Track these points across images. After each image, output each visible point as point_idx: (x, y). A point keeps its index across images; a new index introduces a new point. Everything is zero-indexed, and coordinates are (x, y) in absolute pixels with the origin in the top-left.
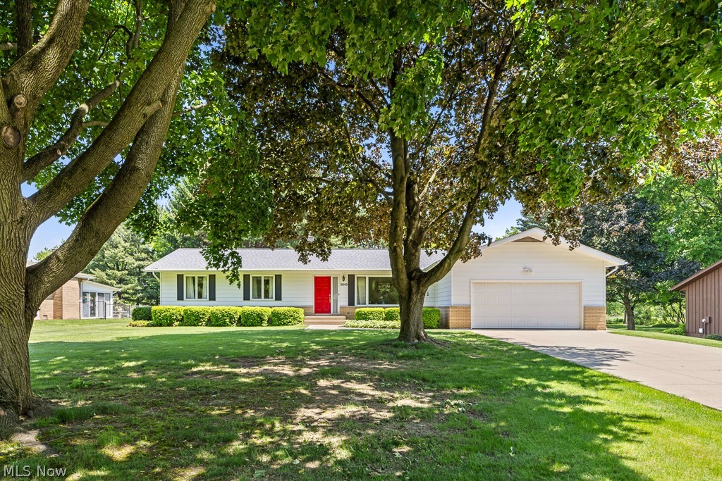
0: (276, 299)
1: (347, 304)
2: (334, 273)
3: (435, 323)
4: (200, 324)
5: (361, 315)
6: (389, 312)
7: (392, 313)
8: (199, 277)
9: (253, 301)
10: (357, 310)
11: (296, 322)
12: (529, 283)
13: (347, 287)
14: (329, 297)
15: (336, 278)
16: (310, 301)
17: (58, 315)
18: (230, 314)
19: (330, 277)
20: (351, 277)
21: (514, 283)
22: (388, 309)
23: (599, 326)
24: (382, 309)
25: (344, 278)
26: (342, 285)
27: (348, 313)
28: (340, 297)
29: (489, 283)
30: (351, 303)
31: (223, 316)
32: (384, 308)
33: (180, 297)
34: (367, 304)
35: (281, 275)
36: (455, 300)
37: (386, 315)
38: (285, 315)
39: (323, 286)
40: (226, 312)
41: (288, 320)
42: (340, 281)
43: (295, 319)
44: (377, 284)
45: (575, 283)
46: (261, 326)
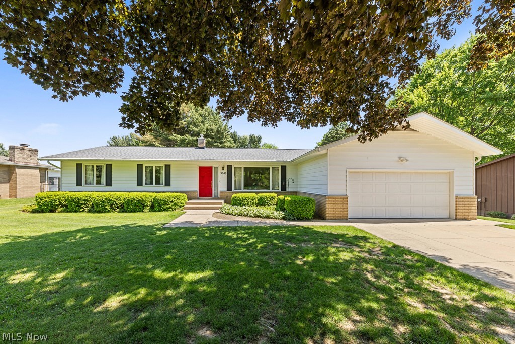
0: (166, 185)
1: (225, 189)
2: (215, 163)
3: (311, 214)
4: (82, 210)
5: (236, 200)
6: (261, 198)
7: (264, 198)
8: (97, 166)
9: (145, 187)
10: (234, 196)
11: (176, 207)
12: (402, 173)
13: (226, 176)
14: (211, 184)
15: (217, 168)
16: (195, 187)
17: (13, 194)
18: (111, 200)
19: (211, 168)
20: (230, 168)
21: (388, 173)
22: (260, 195)
23: (470, 216)
24: (254, 195)
25: (223, 168)
26: (222, 173)
27: (227, 197)
28: (220, 183)
29: (363, 172)
30: (229, 188)
31: (103, 202)
32: (257, 193)
33: (79, 183)
34: (243, 190)
35: (170, 165)
36: (332, 190)
37: (258, 200)
38: (165, 202)
39: (206, 174)
40: (106, 199)
41: (168, 206)
42: (220, 170)
43: (175, 204)
44: (251, 173)
45: (445, 173)
46: (143, 211)
